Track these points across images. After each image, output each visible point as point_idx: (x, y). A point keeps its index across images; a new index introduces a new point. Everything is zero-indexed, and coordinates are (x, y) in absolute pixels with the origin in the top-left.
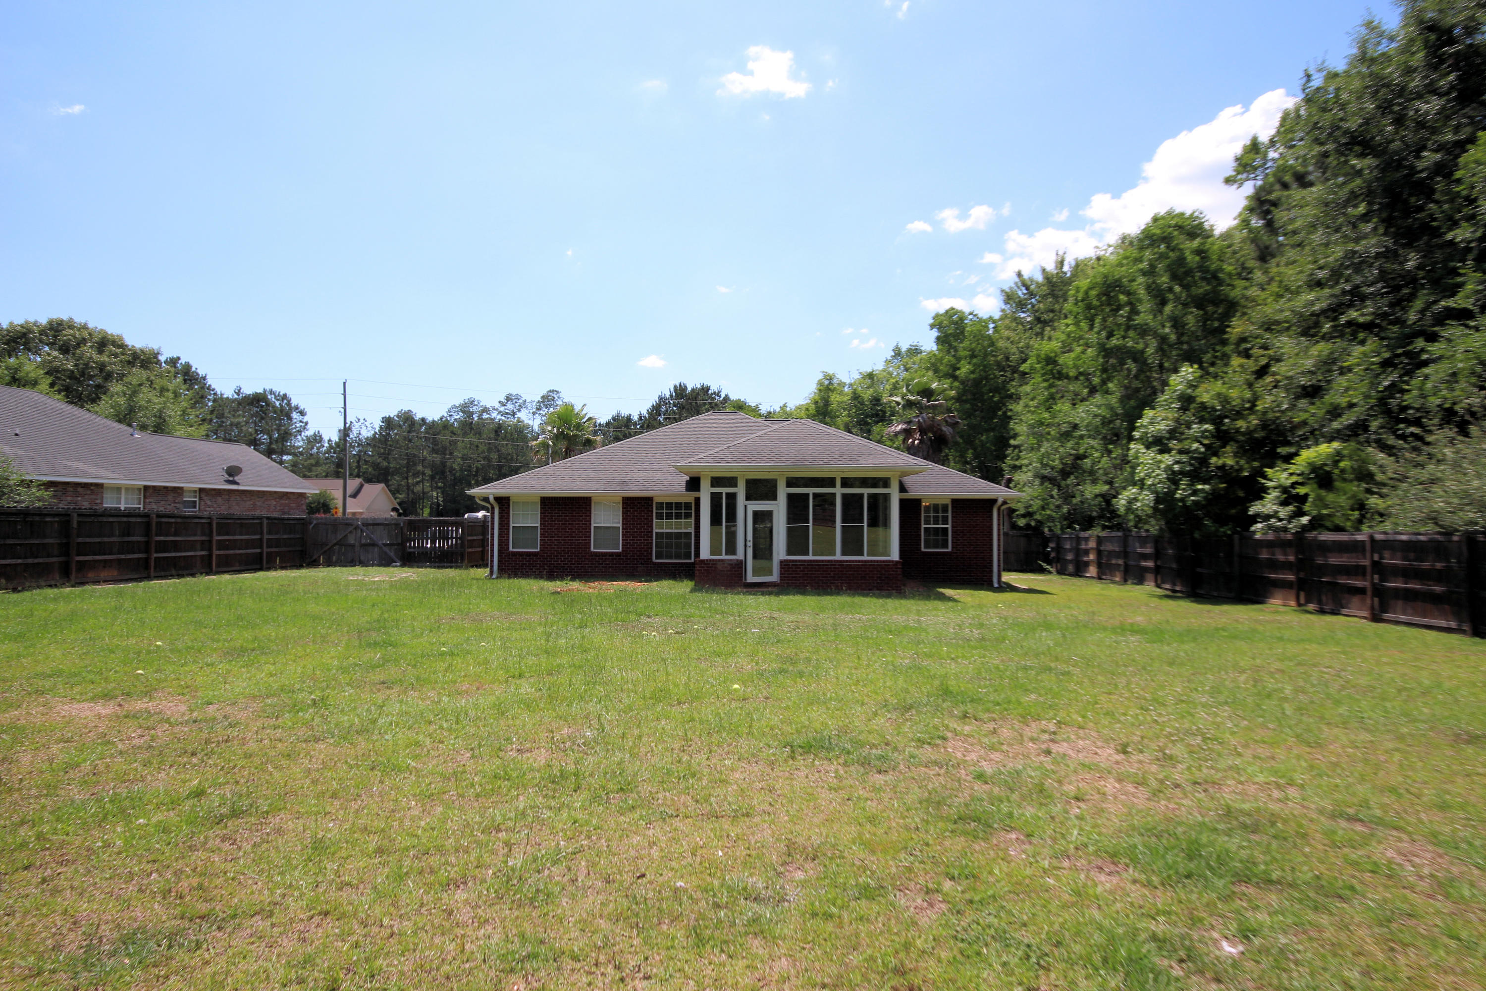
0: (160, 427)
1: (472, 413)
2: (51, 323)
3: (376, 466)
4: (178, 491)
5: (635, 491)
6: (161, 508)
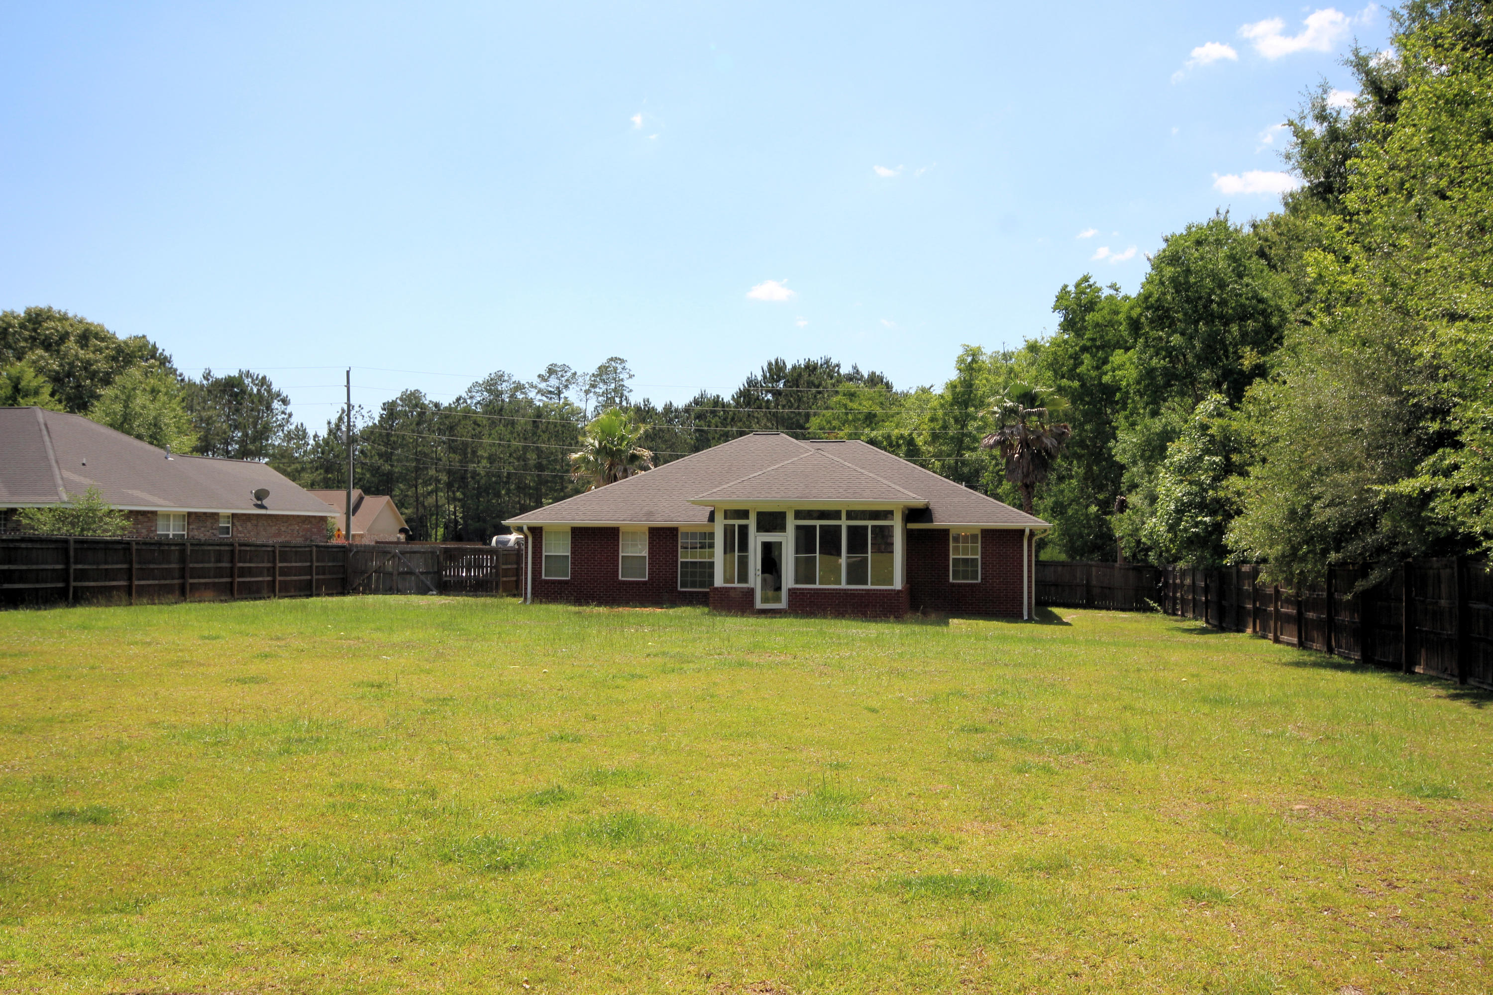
0: (156, 437)
1: (501, 393)
2: (28, 312)
3: (374, 471)
4: (214, 516)
5: (660, 522)
6: (201, 535)
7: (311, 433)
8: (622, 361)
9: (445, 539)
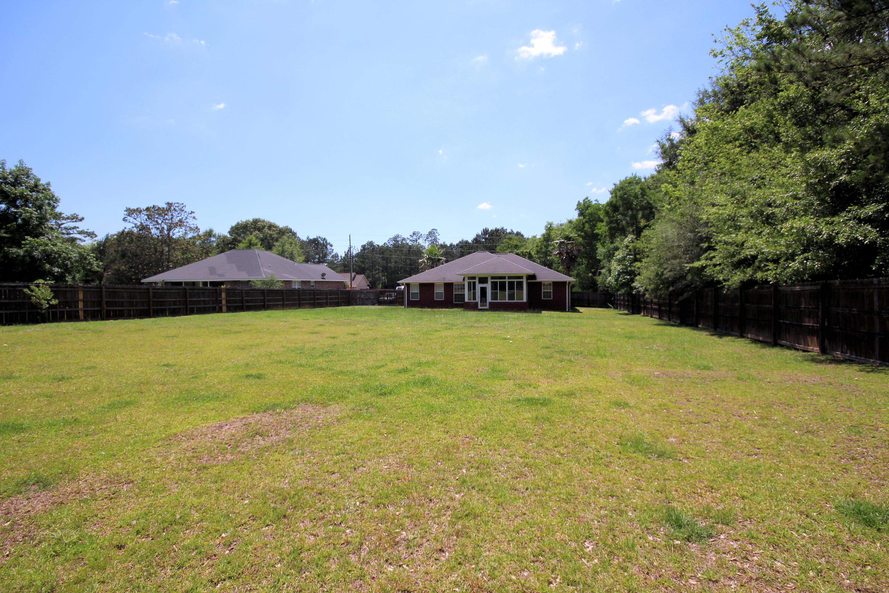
0: (292, 257)
1: (398, 241)
2: (253, 220)
3: (360, 267)
4: (309, 282)
5: (447, 281)
6: (305, 288)
7: (340, 255)
8: (436, 230)
9: (382, 288)
